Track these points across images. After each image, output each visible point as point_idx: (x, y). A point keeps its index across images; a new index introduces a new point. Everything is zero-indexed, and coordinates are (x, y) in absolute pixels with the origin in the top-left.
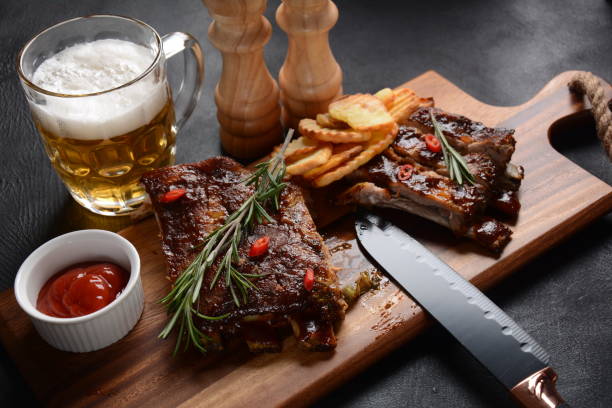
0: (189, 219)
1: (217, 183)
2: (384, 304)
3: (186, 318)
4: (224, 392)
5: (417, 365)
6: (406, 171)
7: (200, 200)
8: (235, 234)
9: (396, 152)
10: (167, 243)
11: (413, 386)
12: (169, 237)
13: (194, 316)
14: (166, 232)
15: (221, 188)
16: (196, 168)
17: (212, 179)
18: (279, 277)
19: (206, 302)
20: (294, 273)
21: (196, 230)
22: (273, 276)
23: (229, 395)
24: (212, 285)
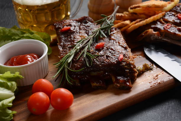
0: (71, 38)
1: (84, 26)
2: (155, 75)
3: (65, 72)
4: (78, 102)
5: (170, 102)
6: (168, 26)
7: (76, 31)
8: (90, 41)
9: (163, 21)
10: (61, 45)
11: (167, 109)
12: (62, 44)
13: (69, 71)
14: (61, 42)
15: (86, 27)
16: (76, 20)
17: (82, 24)
18: (107, 57)
19: (74, 65)
20: (115, 56)
21: (74, 41)
22: (105, 56)
23: (81, 103)
24: (77, 59)
